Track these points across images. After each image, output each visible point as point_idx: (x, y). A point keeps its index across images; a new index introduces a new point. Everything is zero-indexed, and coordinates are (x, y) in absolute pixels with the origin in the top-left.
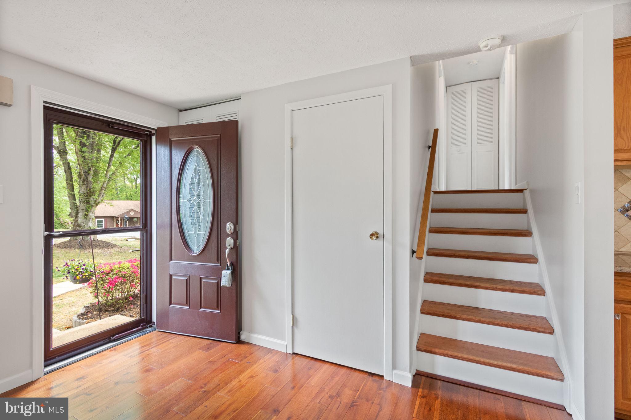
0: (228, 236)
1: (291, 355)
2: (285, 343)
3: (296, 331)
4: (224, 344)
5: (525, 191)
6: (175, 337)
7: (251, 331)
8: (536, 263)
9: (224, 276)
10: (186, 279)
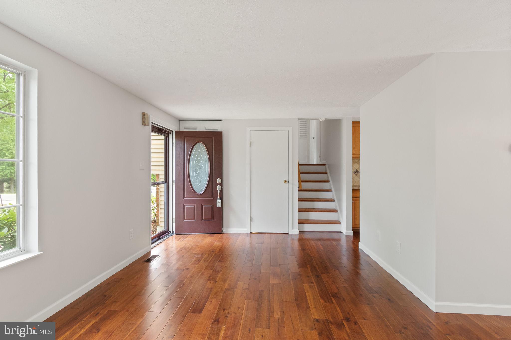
0: (218, 184)
1: (249, 234)
2: (247, 229)
3: (251, 223)
4: (216, 234)
5: (326, 165)
6: (188, 236)
7: (228, 227)
8: (331, 191)
9: (218, 203)
10: (193, 206)
